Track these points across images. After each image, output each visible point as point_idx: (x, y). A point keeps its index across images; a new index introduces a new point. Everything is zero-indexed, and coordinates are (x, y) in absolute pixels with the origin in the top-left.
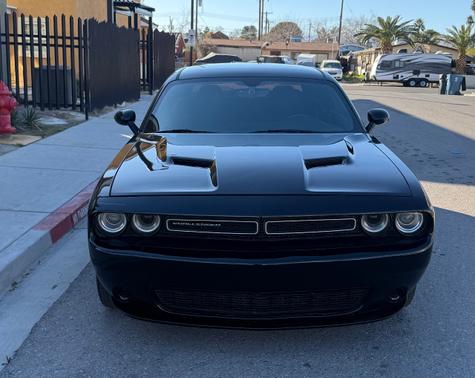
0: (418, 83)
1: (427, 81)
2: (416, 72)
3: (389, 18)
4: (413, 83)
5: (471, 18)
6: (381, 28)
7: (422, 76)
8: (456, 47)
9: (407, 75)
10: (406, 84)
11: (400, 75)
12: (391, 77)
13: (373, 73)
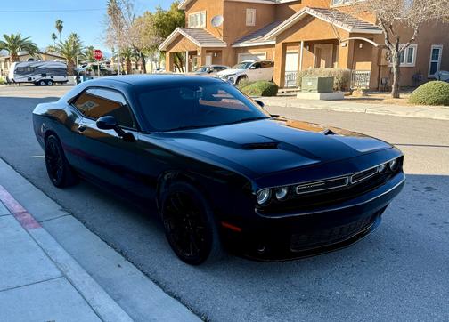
0: (47, 83)
1: (52, 81)
2: (44, 75)
3: (12, 35)
4: (42, 83)
5: (54, 34)
6: (7, 42)
7: (48, 77)
8: (64, 56)
9: (37, 78)
10: (37, 84)
11: (32, 77)
12: (26, 80)
13: (11, 77)
